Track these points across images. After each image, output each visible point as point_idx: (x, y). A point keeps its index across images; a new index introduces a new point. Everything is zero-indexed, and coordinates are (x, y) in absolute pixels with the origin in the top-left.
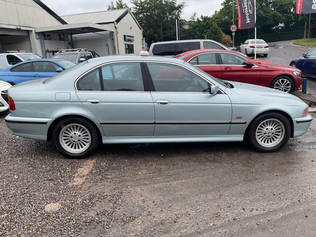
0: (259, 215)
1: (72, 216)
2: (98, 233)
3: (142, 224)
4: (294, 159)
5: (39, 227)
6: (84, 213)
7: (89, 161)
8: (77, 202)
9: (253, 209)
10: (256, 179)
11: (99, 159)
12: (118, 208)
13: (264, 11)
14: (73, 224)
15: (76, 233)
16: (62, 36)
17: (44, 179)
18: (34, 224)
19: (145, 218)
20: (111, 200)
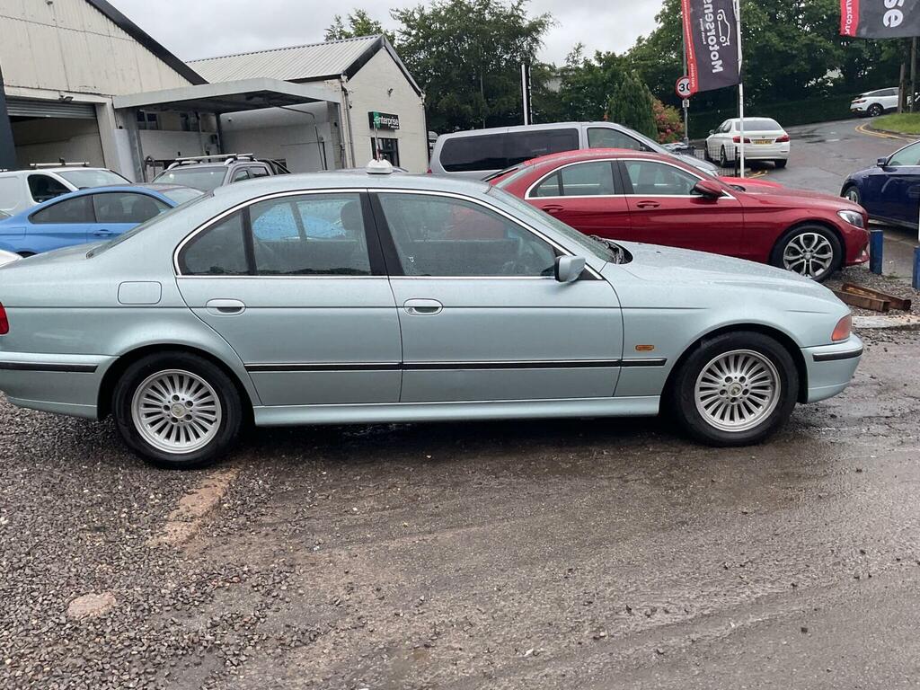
0: (670, 625)
1: (141, 631)
2: (206, 678)
3: (333, 652)
4: (807, 465)
5: (45, 660)
6: (176, 620)
7: (217, 475)
8: (163, 591)
9: (654, 610)
10: (683, 523)
11: (247, 468)
12: (274, 607)
13: (780, 35)
14: (139, 652)
15: (142, 677)
16: (192, 119)
17: (79, 527)
18: (31, 653)
19: (345, 637)
20: (258, 585)
